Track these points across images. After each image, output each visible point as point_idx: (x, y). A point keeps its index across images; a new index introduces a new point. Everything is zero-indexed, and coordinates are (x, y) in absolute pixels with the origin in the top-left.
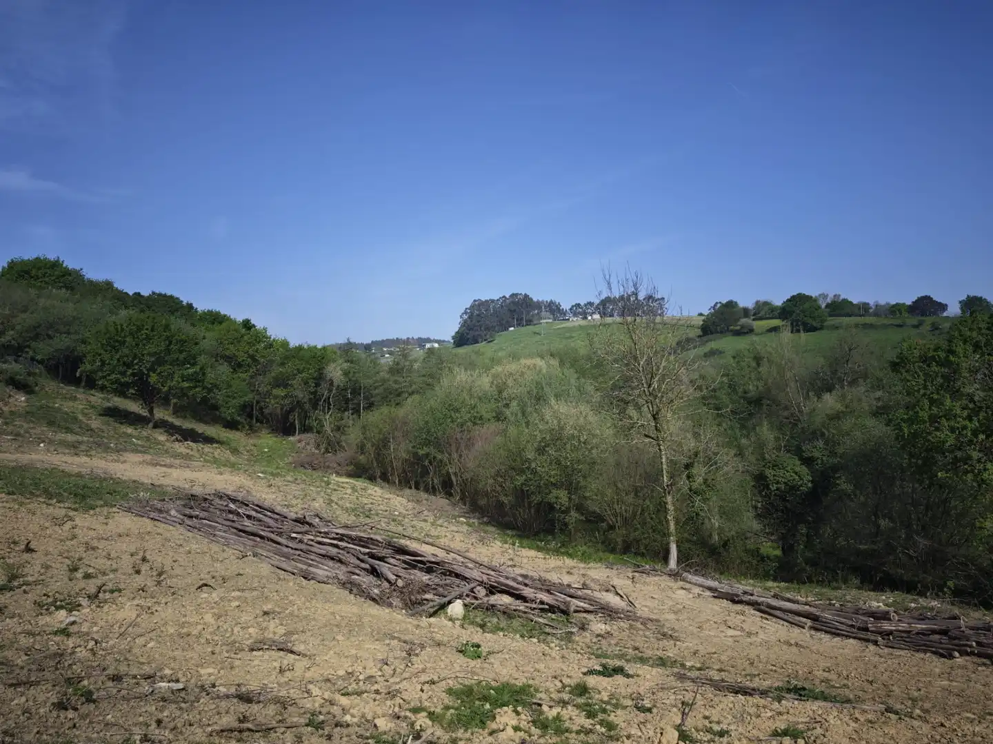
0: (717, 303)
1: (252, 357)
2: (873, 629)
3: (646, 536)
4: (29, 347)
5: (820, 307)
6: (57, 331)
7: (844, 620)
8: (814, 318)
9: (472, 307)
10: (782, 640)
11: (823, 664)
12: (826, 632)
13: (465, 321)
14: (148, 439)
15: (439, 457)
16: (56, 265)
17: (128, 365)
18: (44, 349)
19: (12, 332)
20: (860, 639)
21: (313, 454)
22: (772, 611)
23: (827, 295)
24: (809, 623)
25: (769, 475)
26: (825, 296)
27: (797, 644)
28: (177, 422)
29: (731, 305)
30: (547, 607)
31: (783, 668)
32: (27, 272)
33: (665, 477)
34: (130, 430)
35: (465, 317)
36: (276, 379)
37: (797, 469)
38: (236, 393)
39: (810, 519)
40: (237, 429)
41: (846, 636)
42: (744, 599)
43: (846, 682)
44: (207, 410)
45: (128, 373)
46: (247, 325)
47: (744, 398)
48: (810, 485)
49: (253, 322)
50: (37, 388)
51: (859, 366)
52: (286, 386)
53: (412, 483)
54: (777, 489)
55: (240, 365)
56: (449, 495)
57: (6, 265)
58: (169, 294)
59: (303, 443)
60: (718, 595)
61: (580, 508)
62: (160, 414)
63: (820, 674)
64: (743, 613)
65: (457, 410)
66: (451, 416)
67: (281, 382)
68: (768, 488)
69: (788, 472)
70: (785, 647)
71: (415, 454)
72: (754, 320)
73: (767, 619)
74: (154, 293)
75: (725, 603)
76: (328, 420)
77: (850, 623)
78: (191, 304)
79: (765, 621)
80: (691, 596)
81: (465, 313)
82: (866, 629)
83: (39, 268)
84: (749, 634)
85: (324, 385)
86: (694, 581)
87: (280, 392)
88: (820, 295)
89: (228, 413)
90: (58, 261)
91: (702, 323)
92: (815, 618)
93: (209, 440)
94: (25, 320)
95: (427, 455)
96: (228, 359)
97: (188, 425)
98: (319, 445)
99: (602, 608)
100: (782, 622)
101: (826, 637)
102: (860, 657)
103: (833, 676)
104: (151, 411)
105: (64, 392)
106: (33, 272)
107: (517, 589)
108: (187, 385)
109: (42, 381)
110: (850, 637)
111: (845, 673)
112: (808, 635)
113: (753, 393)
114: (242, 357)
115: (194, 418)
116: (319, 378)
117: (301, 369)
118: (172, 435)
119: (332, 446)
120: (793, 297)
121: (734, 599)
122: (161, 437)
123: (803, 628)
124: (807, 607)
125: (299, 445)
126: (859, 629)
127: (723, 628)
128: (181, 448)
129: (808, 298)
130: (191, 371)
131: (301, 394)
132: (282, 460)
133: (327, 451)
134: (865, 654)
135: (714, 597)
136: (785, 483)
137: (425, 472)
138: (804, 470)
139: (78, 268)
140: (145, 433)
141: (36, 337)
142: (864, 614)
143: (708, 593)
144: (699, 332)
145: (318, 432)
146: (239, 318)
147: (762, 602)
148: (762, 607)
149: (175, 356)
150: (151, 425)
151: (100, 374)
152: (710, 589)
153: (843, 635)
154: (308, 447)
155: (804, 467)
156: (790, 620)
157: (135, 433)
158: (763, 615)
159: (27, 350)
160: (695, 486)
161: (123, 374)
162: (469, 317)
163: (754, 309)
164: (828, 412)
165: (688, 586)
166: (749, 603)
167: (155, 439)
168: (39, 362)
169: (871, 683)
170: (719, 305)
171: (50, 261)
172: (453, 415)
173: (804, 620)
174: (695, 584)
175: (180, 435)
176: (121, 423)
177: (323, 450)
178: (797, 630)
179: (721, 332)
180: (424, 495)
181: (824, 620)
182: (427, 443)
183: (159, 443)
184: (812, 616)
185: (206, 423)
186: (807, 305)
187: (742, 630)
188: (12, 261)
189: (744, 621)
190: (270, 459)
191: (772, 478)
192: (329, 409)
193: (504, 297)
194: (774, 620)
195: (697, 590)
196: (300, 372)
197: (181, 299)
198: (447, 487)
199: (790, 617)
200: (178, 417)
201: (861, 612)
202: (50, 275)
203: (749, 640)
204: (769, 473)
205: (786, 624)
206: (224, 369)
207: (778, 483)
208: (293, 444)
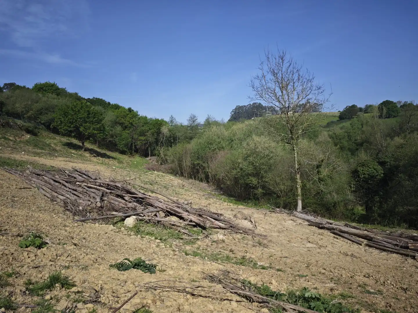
0: (347, 106)
1: (131, 124)
2: (412, 247)
3: (294, 201)
4: (38, 118)
5: (397, 106)
6: (50, 111)
7: (390, 241)
8: (393, 111)
9: (236, 109)
10: (342, 252)
11: (366, 271)
12: (377, 248)
13: (233, 115)
14: (81, 155)
15: (204, 165)
16: (53, 85)
17: (72, 123)
18: (44, 118)
19: (31, 111)
20: (401, 254)
21: (155, 165)
22: (341, 234)
23: (401, 102)
24: (365, 242)
25: (360, 170)
26: (400, 102)
27: (352, 255)
28: (99, 150)
29: (354, 106)
30: (194, 224)
31: (331, 272)
32: (42, 88)
33: (296, 165)
34: (73, 151)
35: (233, 113)
36: (140, 132)
37: (376, 167)
38: (124, 139)
39: (381, 193)
40: (125, 154)
41: (391, 252)
42: (326, 226)
43: (382, 287)
44: (112, 146)
45: (72, 126)
46: (130, 110)
47: (355, 143)
48: (382, 175)
49: (132, 109)
50: (39, 134)
51: (415, 125)
52: (145, 136)
53: (193, 177)
54: (364, 177)
55: (126, 127)
56: (208, 182)
57: (34, 86)
58: (101, 98)
59: (152, 160)
60: (311, 224)
61: (263, 187)
62: (88, 145)
63: (360, 279)
64: (322, 234)
65: (211, 144)
66: (209, 147)
67: (143, 134)
68: (359, 177)
69: (370, 168)
70: (341, 256)
71: (194, 164)
72: (364, 113)
73: (337, 238)
74: (94, 98)
75: (314, 228)
76: (162, 151)
77: (395, 243)
78: (110, 103)
79: (335, 240)
80: (295, 224)
81: (233, 111)
82: (407, 248)
83: (47, 87)
84: (320, 247)
85: (161, 136)
86: (299, 216)
87: (142, 138)
88: (398, 102)
89: (121, 147)
90: (54, 84)
91: (339, 115)
92: (369, 239)
93: (109, 157)
94: (37, 106)
95: (198, 164)
96: (121, 124)
97: (103, 151)
98: (158, 161)
99: (231, 227)
100: (347, 241)
101: (375, 252)
102: (400, 267)
103: (370, 282)
104: (83, 144)
105: (51, 136)
106: (44, 89)
107: (179, 213)
108: (96, 132)
109: (41, 131)
110: (394, 252)
111: (382, 280)
112: (363, 250)
113: (360, 141)
114: (127, 123)
115: (106, 149)
116: (159, 132)
117: (151, 128)
118: (92, 154)
119: (164, 162)
120: (384, 102)
121: (320, 227)
122: (87, 154)
123: (361, 245)
124: (366, 232)
125: (150, 161)
126: (401, 247)
127: (305, 242)
128: (95, 159)
129: (392, 102)
130: (98, 126)
131: (151, 139)
132: (141, 167)
133: (161, 164)
134: (404, 265)
135: (309, 225)
136: (368, 174)
137: (198, 172)
138: (379, 168)
139: (64, 88)
140: (80, 153)
141: (41, 114)
142: (406, 237)
143: (307, 223)
144: (338, 119)
145: (158, 156)
146: (127, 107)
147: (336, 228)
148: (336, 231)
149: (91, 119)
150: (83, 150)
151: (60, 127)
152: (308, 221)
153: (388, 251)
154: (153, 162)
155: (379, 166)
156: (353, 239)
157: (76, 152)
158: (335, 236)
159: (38, 119)
160: (321, 176)
161: (70, 127)
162: (234, 113)
163: (365, 108)
164: (397, 144)
165: (295, 219)
166: (328, 229)
167: (84, 155)
168: (42, 124)
169: (405, 290)
170: (348, 107)
171: (51, 84)
172: (210, 146)
173: (362, 240)
174: (300, 218)
175: (96, 154)
176: (71, 149)
177: (159, 163)
178: (356, 246)
179: (348, 119)
180: (197, 182)
181: (376, 240)
182: (198, 158)
183: (86, 157)
184: (368, 238)
185: (112, 151)
186: (390, 106)
187: (317, 244)
188: (36, 84)
189: (322, 239)
190: (136, 166)
191: (361, 172)
192: (163, 146)
193: (250, 104)
194: (342, 239)
195: (300, 221)
196: (150, 129)
197: (106, 101)
198: (207, 179)
199: (354, 238)
200: (99, 148)
201: (404, 236)
202: (51, 89)
203: (318, 250)
204: (360, 169)
205: (349, 242)
206: (119, 128)
207: (364, 174)
208: (147, 161)
